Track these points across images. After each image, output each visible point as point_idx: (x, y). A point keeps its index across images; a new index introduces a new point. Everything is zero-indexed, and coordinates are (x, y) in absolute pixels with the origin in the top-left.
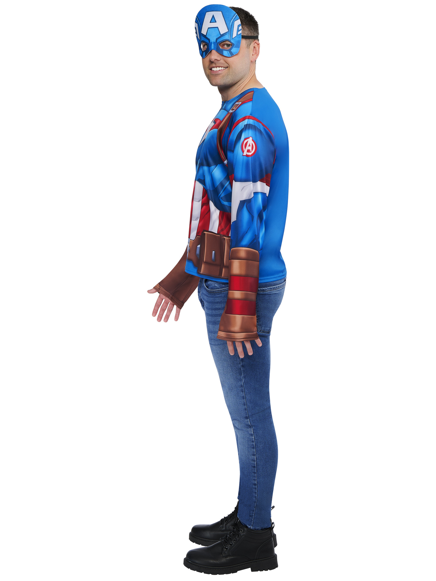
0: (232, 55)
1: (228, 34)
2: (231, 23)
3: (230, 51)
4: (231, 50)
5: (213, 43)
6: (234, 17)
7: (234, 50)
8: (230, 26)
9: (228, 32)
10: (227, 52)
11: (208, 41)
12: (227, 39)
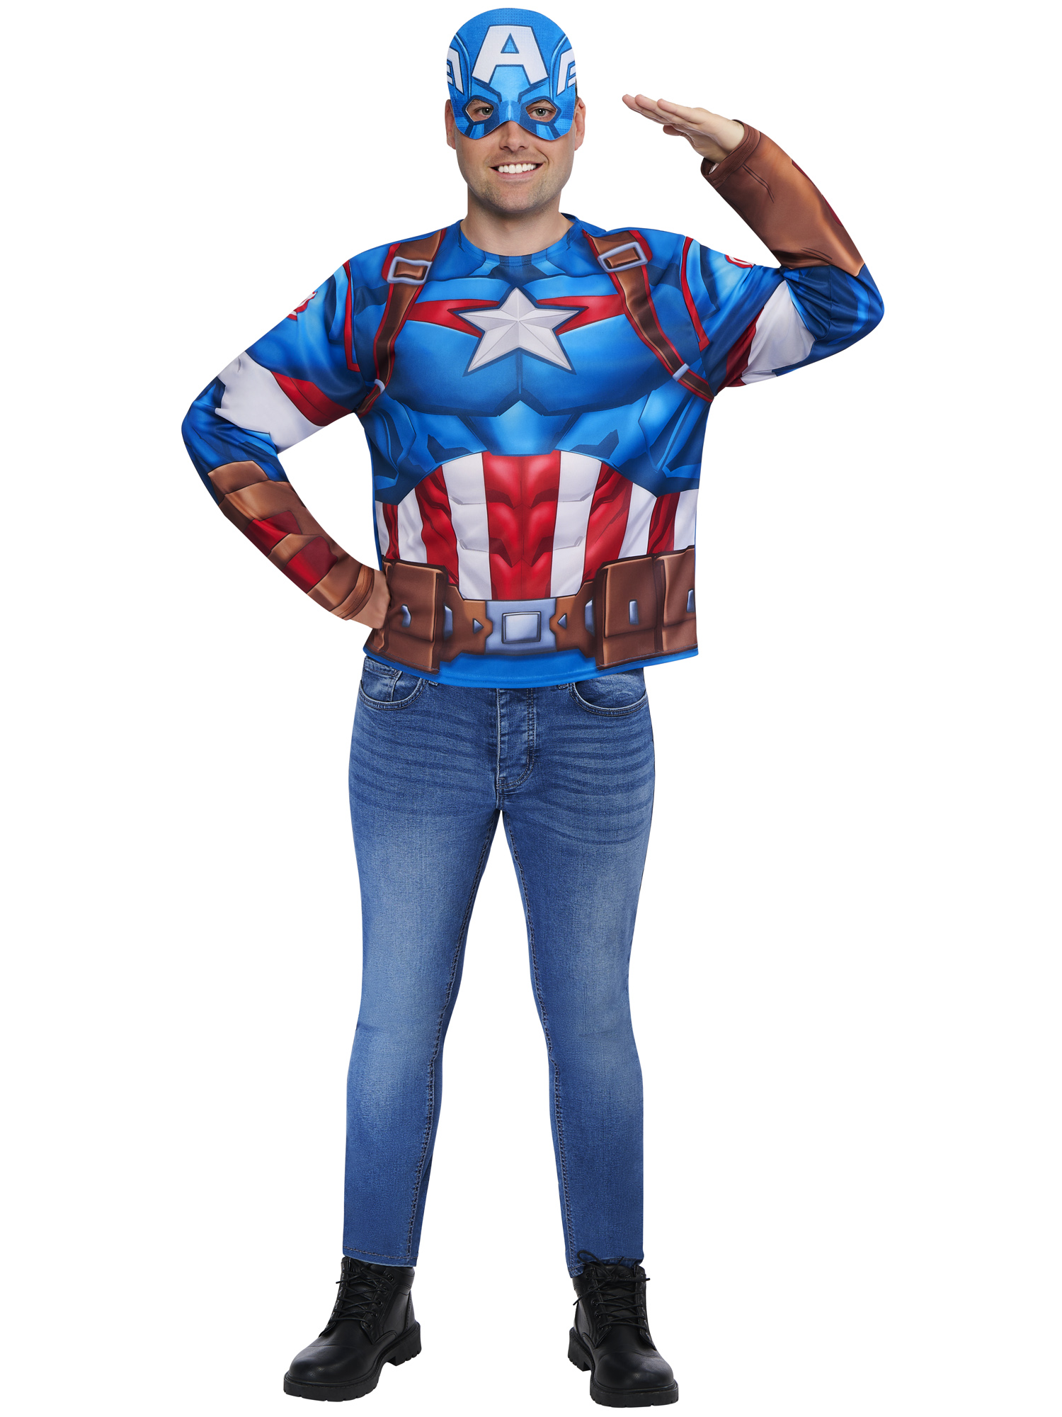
0: (556, 134)
1: (548, 84)
2: (554, 56)
3: (551, 124)
4: (555, 125)
5: (510, 104)
6: (560, 42)
7: (560, 124)
8: (552, 64)
9: (548, 80)
10: (546, 128)
11: (494, 99)
12: (545, 97)
